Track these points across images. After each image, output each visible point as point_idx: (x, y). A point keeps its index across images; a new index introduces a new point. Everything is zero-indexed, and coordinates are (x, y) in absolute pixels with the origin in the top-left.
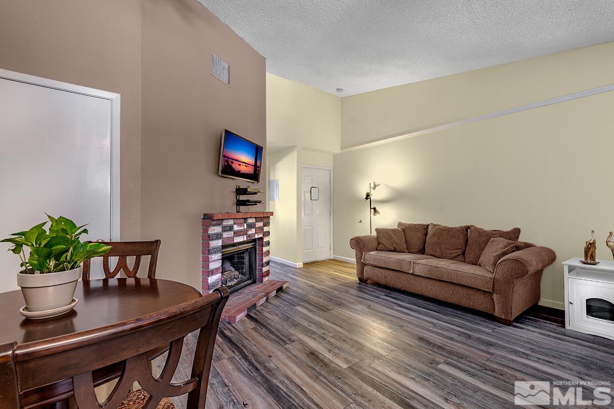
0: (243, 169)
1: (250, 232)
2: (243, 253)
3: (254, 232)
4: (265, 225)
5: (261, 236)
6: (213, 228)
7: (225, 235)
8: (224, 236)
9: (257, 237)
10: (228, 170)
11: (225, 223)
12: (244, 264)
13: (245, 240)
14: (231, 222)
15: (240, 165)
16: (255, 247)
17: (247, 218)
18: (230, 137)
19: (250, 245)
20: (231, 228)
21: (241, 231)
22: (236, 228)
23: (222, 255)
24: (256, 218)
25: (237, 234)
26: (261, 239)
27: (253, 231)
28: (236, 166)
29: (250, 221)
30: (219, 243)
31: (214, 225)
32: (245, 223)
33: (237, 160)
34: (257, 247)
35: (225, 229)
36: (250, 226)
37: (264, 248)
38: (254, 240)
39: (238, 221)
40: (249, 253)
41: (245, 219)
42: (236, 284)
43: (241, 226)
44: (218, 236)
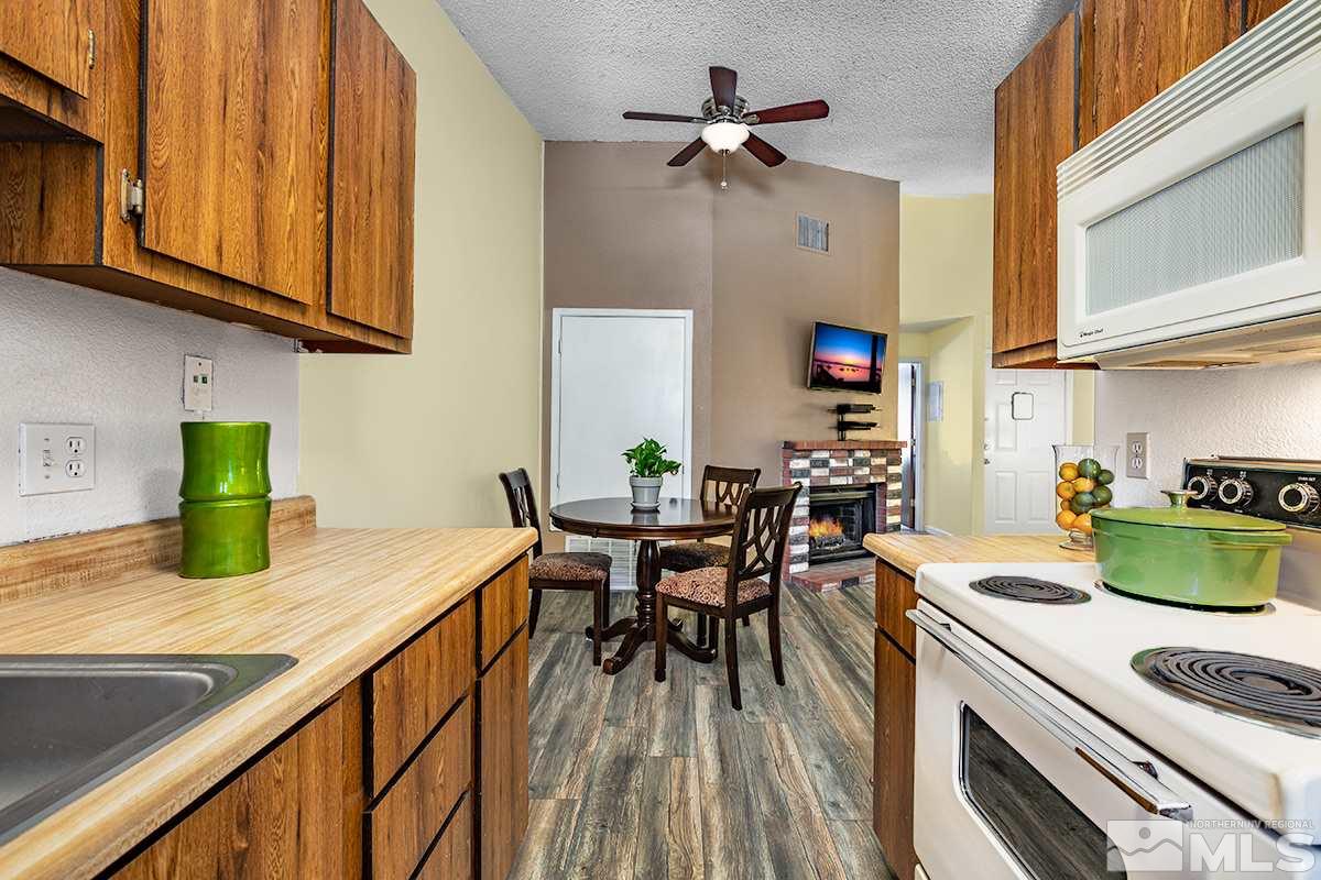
0: (848, 375)
1: (859, 473)
2: (852, 505)
3: (868, 473)
4: (890, 463)
5: (881, 479)
6: (795, 461)
7: (815, 472)
8: (813, 474)
9: (872, 480)
10: (822, 378)
11: (815, 455)
12: (853, 523)
13: (850, 482)
14: (825, 455)
15: (842, 370)
16: (872, 497)
17: (853, 450)
18: (824, 331)
19: (863, 494)
20: (825, 463)
21: (842, 469)
22: (833, 463)
23: (811, 502)
24: (871, 450)
25: (836, 472)
26: (883, 485)
27: (866, 470)
28: (835, 372)
29: (859, 454)
30: (806, 482)
31: (799, 458)
32: (850, 457)
33: (836, 363)
34: (877, 499)
35: (815, 464)
36: (860, 463)
37: (888, 501)
38: (871, 486)
39: (837, 454)
40: (863, 506)
41: (851, 452)
42: (837, 551)
43: (842, 461)
44: (805, 473)
